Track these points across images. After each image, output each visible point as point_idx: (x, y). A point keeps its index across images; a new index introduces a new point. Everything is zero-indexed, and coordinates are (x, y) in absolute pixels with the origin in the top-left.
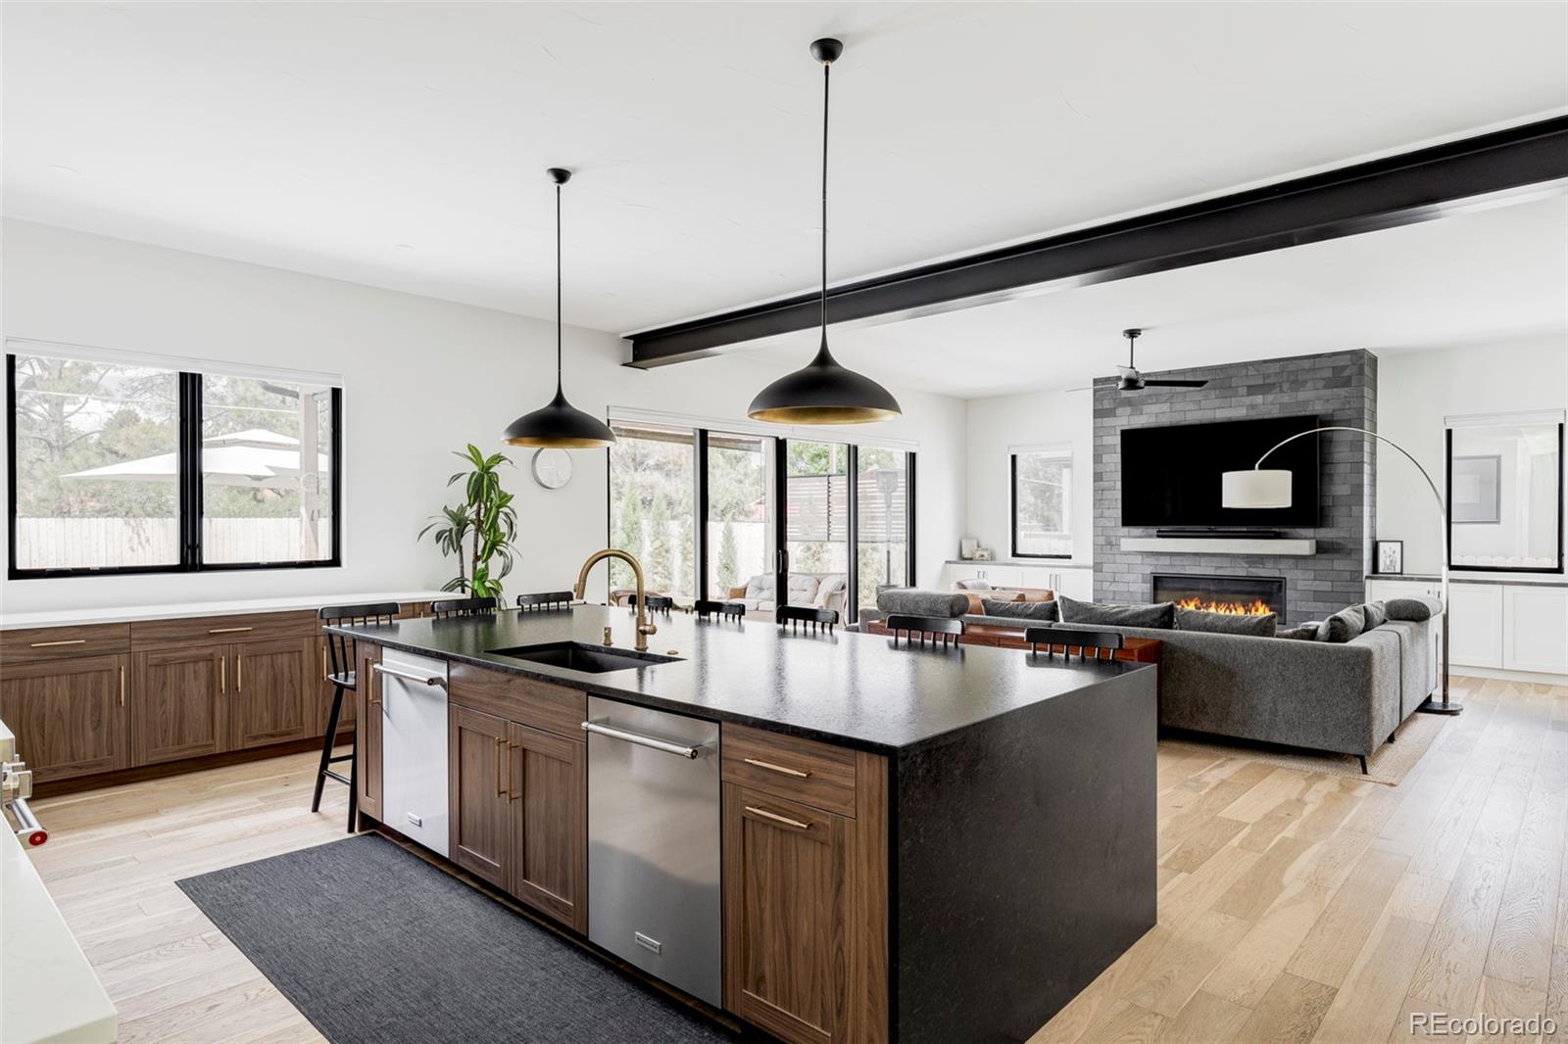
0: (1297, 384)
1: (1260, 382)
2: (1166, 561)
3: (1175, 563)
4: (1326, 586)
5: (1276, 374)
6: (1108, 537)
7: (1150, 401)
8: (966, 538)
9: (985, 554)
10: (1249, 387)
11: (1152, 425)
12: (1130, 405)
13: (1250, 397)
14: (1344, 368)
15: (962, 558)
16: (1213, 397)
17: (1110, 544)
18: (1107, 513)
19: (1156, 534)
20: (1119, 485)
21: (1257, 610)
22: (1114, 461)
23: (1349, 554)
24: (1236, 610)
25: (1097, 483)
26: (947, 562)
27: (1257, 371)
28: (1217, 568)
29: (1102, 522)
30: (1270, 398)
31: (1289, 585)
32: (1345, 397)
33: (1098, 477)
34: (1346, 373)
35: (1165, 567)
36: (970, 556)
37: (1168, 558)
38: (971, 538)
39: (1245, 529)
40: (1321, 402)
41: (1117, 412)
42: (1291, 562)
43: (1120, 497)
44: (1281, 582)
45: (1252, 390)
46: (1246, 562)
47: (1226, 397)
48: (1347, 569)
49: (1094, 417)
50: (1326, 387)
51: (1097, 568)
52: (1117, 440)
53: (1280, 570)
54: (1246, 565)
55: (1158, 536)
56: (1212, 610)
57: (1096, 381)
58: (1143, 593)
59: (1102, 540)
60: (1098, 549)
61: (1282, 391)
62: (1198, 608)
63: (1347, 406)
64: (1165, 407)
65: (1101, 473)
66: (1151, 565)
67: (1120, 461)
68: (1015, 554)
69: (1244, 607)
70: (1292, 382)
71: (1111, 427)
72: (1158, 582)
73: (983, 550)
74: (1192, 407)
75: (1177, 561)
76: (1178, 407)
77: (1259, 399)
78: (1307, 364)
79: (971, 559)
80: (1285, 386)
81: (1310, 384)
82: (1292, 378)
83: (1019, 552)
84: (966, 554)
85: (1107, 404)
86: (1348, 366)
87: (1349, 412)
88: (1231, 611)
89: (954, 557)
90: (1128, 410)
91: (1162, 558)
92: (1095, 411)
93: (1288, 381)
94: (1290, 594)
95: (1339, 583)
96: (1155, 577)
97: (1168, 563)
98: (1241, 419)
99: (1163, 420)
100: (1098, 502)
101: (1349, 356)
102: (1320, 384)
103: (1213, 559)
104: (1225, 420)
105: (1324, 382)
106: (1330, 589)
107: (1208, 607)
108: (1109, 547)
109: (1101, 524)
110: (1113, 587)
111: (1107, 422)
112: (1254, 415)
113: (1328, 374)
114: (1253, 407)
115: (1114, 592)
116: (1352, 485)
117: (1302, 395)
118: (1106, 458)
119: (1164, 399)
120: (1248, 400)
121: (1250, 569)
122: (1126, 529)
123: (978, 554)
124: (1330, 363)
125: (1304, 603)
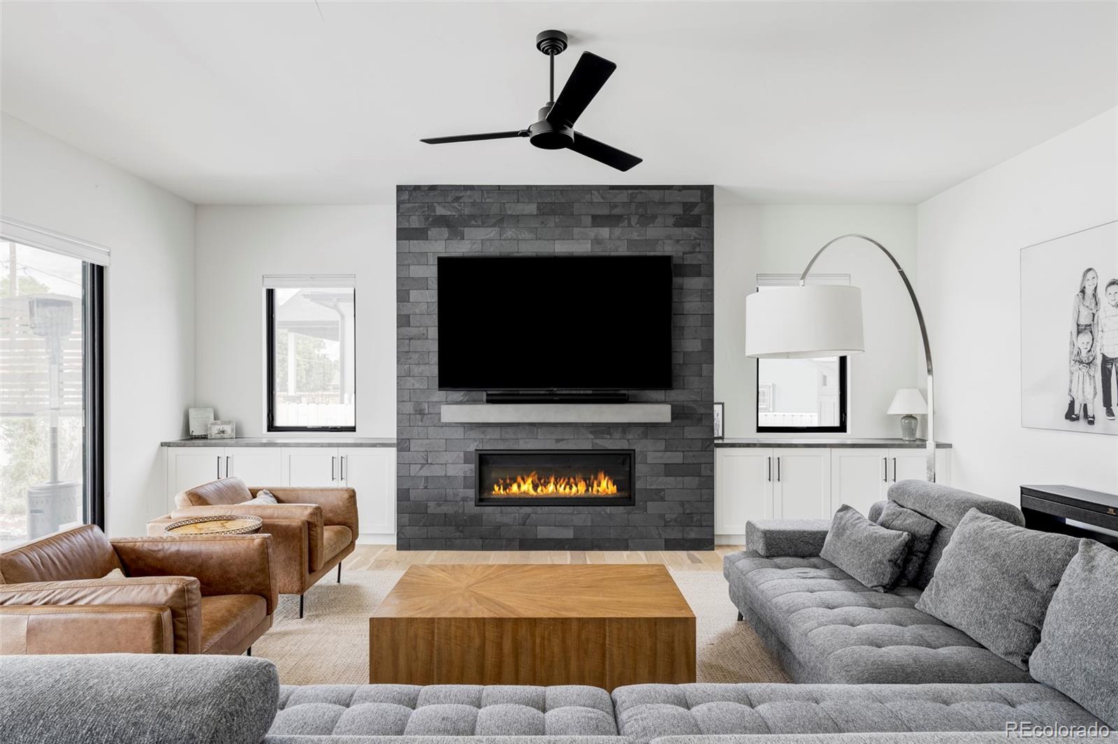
0: (647, 219)
1: (605, 211)
2: (494, 434)
3: (508, 436)
4: (676, 458)
5: (624, 204)
6: (418, 403)
7: (473, 222)
8: (196, 406)
9: (228, 428)
10: (594, 217)
11: (477, 254)
12: (448, 226)
13: (595, 230)
14: (694, 205)
15: (189, 438)
16: (553, 225)
17: (421, 412)
18: (416, 370)
19: (485, 398)
20: (433, 332)
21: (599, 485)
22: (428, 299)
23: (700, 420)
24: (576, 486)
25: (401, 329)
26: (163, 445)
27: (603, 198)
28: (558, 441)
29: (410, 383)
30: (617, 231)
31: (638, 459)
32: (695, 239)
33: (403, 321)
34: (696, 211)
35: (493, 443)
36: (202, 433)
37: (498, 430)
38: (206, 407)
39: (590, 392)
40: (670, 241)
41: (429, 233)
42: (640, 430)
43: (436, 349)
44: (630, 455)
45: (598, 221)
46: (591, 432)
47: (568, 227)
48: (699, 437)
49: (398, 239)
50: (676, 225)
51: (402, 445)
52: (432, 272)
53: (628, 440)
54: (591, 436)
55: (489, 401)
56: (551, 488)
57: (400, 189)
58: (465, 477)
59: (409, 408)
60: (403, 420)
61: (630, 225)
62: (535, 487)
63: (698, 250)
64: (492, 233)
65: (409, 316)
66: (475, 440)
67: (435, 299)
68: (272, 427)
69: (585, 481)
70: (641, 216)
71: (421, 253)
72: (484, 460)
73: (224, 423)
74: (526, 235)
75: (510, 434)
76: (510, 233)
77: (604, 232)
78: (656, 196)
79: (205, 437)
80: (634, 220)
81: (659, 220)
82: (640, 211)
83: (279, 422)
84: (196, 430)
85: (415, 222)
86: (697, 203)
87: (699, 256)
88: (571, 489)
89: (175, 435)
90: (445, 232)
91: (490, 430)
92: (398, 230)
93: (636, 214)
94: (640, 469)
95: (691, 454)
96: (480, 455)
97: (499, 437)
98: (585, 255)
99: (492, 250)
100: (403, 355)
101: (699, 192)
102: (671, 221)
103: (553, 429)
104: (566, 254)
105: (674, 219)
106: (681, 462)
107: (545, 484)
108: (419, 417)
109: (409, 385)
110: (425, 472)
111: (415, 246)
112: (599, 251)
113: (679, 211)
114: (597, 241)
115: (427, 478)
116: (702, 340)
117: (652, 232)
118: (414, 295)
119: (493, 221)
120: (593, 232)
121: (595, 441)
122: (443, 393)
123: (214, 430)
124: (678, 197)
125: (654, 478)
